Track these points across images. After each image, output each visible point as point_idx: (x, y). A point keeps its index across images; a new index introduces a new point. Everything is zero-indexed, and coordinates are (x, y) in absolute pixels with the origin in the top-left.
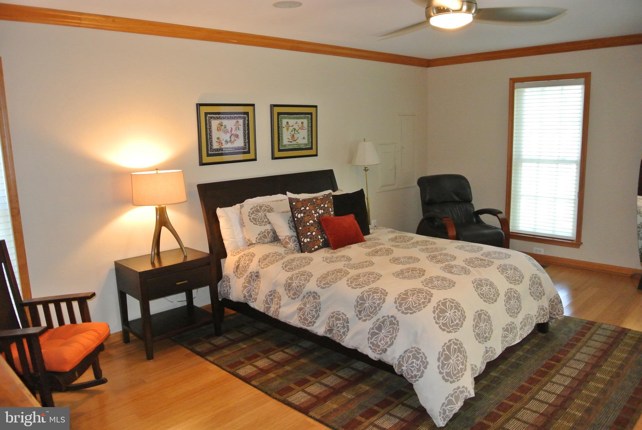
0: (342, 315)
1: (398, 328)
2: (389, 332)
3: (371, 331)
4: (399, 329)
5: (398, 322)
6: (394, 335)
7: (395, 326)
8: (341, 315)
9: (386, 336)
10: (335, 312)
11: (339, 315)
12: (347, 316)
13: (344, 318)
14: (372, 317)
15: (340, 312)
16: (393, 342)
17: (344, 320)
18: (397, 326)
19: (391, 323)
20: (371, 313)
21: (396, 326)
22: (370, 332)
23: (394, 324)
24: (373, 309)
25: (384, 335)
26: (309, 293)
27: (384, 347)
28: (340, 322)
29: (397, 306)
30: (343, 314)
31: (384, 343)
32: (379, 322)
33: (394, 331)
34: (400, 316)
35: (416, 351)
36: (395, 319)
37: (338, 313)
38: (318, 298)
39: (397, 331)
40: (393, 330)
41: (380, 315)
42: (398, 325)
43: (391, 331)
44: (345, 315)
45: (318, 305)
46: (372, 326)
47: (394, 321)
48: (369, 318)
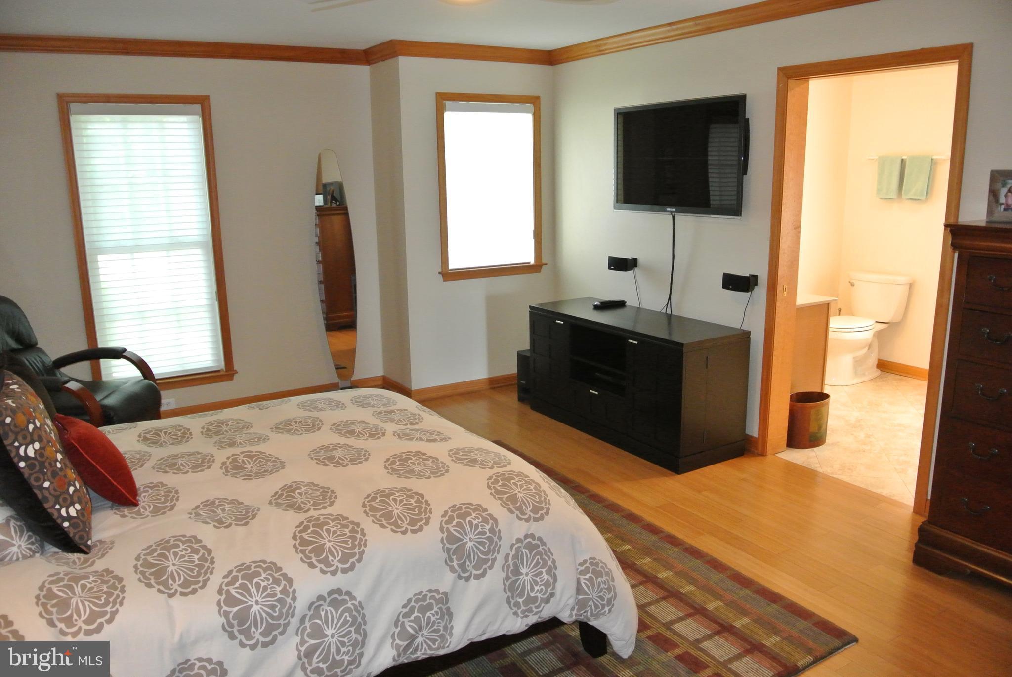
0: (429, 595)
1: (546, 549)
2: (537, 563)
3: (507, 584)
4: (549, 548)
5: (540, 539)
6: (550, 563)
7: (540, 549)
8: (428, 598)
9: (536, 575)
10: (409, 601)
11: (424, 598)
12: (441, 592)
13: (437, 597)
14: (494, 560)
15: (422, 592)
16: (555, 574)
17: (439, 602)
18: (544, 547)
19: (531, 547)
20: (486, 554)
21: (541, 547)
22: (507, 587)
23: (537, 546)
24: (486, 546)
25: (532, 575)
26: (315, 606)
27: (548, 593)
28: (433, 612)
29: (517, 515)
30: (430, 591)
31: (542, 587)
32: (512, 560)
33: (544, 557)
34: (535, 528)
35: (591, 564)
36: (532, 536)
37: (420, 597)
38: (347, 598)
39: (548, 553)
40: (542, 559)
41: (505, 548)
42: (544, 544)
43: (540, 561)
44: (437, 591)
45: (358, 612)
46: (504, 575)
47: (534, 542)
48: (489, 564)
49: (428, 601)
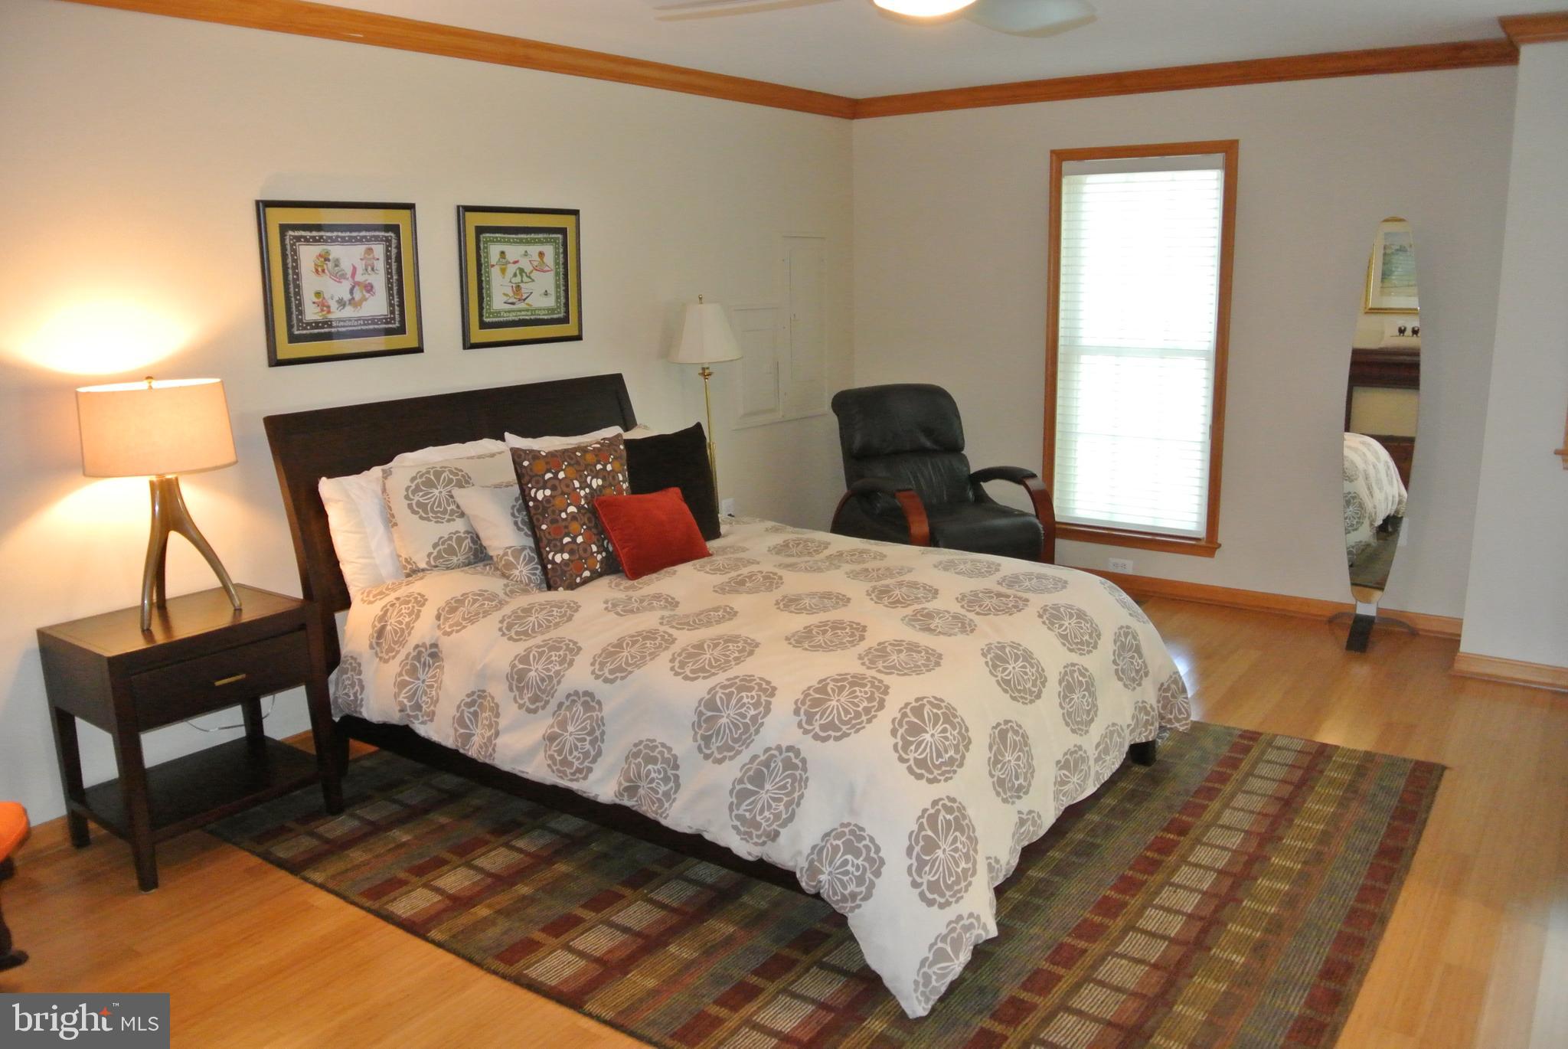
0: (660, 749)
1: (804, 777)
2: (784, 787)
3: (738, 787)
4: (807, 778)
5: (804, 761)
6: (796, 795)
7: (797, 773)
8: (657, 750)
9: (775, 800)
10: (641, 742)
11: (653, 748)
12: (673, 751)
13: (666, 755)
14: (739, 752)
15: (654, 741)
16: (793, 811)
17: (666, 761)
18: (803, 773)
19: (788, 765)
20: (735, 741)
21: (800, 772)
22: (735, 791)
23: (795, 767)
24: (739, 732)
25: (770, 797)
26: (573, 696)
27: (772, 828)
28: (656, 768)
29: (801, 720)
30: (663, 745)
31: (771, 816)
32: (758, 765)
33: (797, 784)
34: (809, 747)
35: (852, 832)
36: (797, 753)
37: (651, 744)
38: (597, 707)
39: (803, 784)
40: (792, 784)
41: (757, 747)
42: (805, 770)
43: (788, 785)
44: (670, 749)
45: (599, 726)
46: (739, 775)
47: (794, 760)
48: (732, 754)
49: (655, 754)
